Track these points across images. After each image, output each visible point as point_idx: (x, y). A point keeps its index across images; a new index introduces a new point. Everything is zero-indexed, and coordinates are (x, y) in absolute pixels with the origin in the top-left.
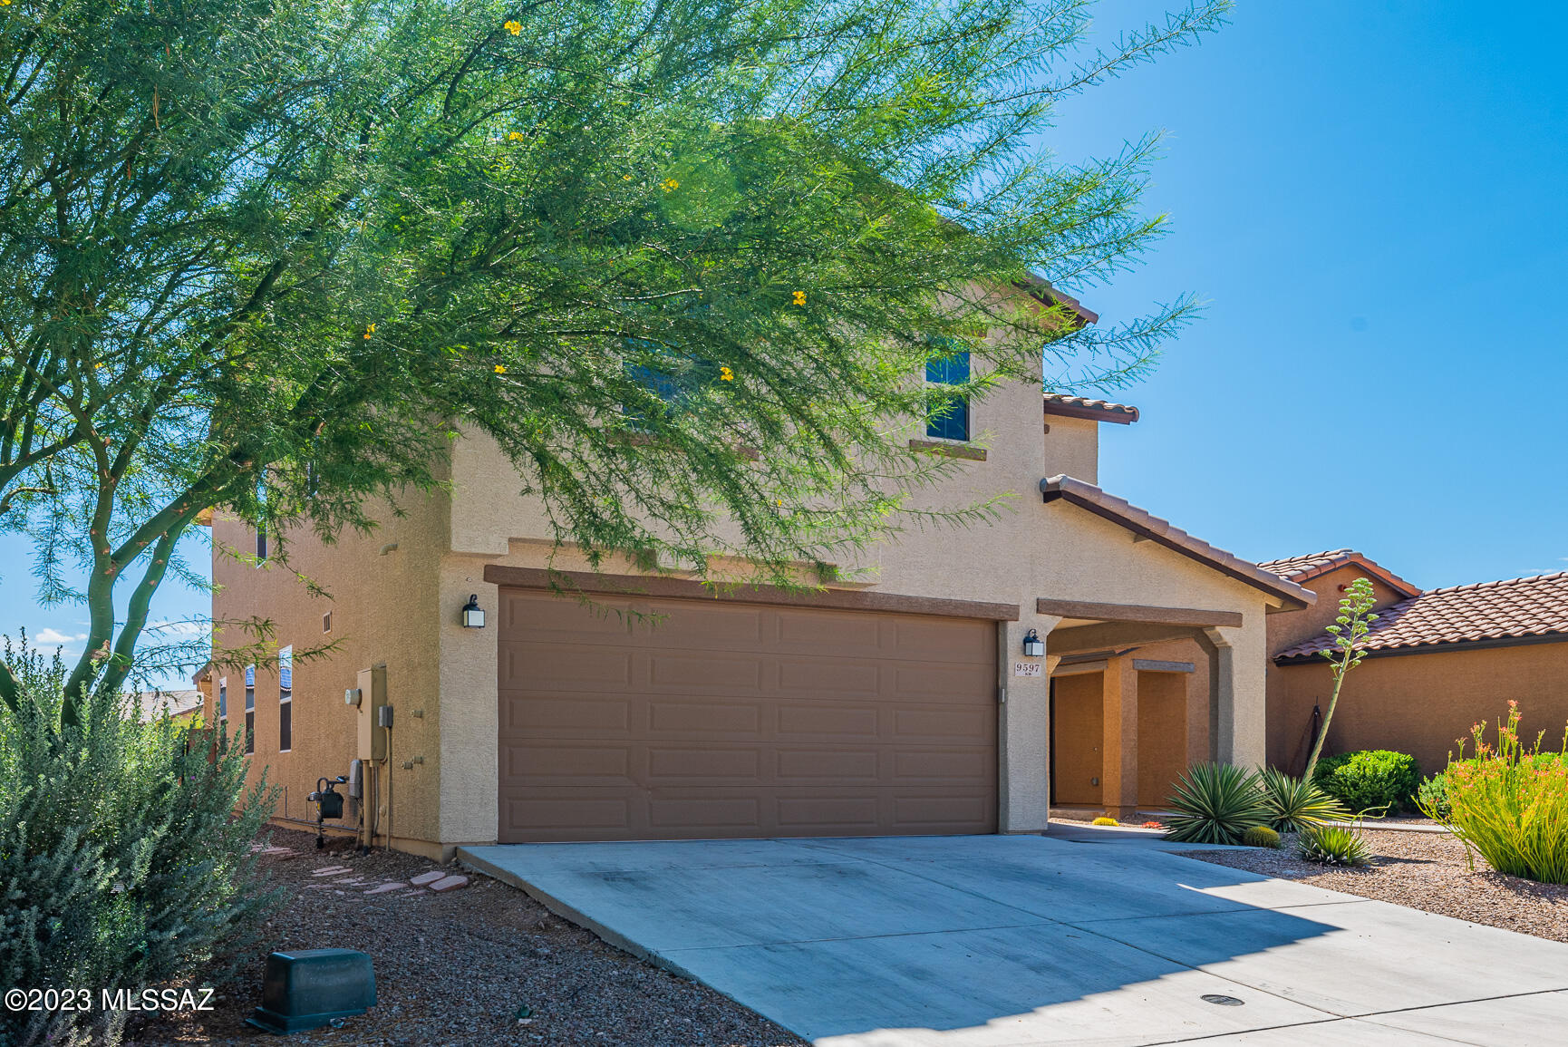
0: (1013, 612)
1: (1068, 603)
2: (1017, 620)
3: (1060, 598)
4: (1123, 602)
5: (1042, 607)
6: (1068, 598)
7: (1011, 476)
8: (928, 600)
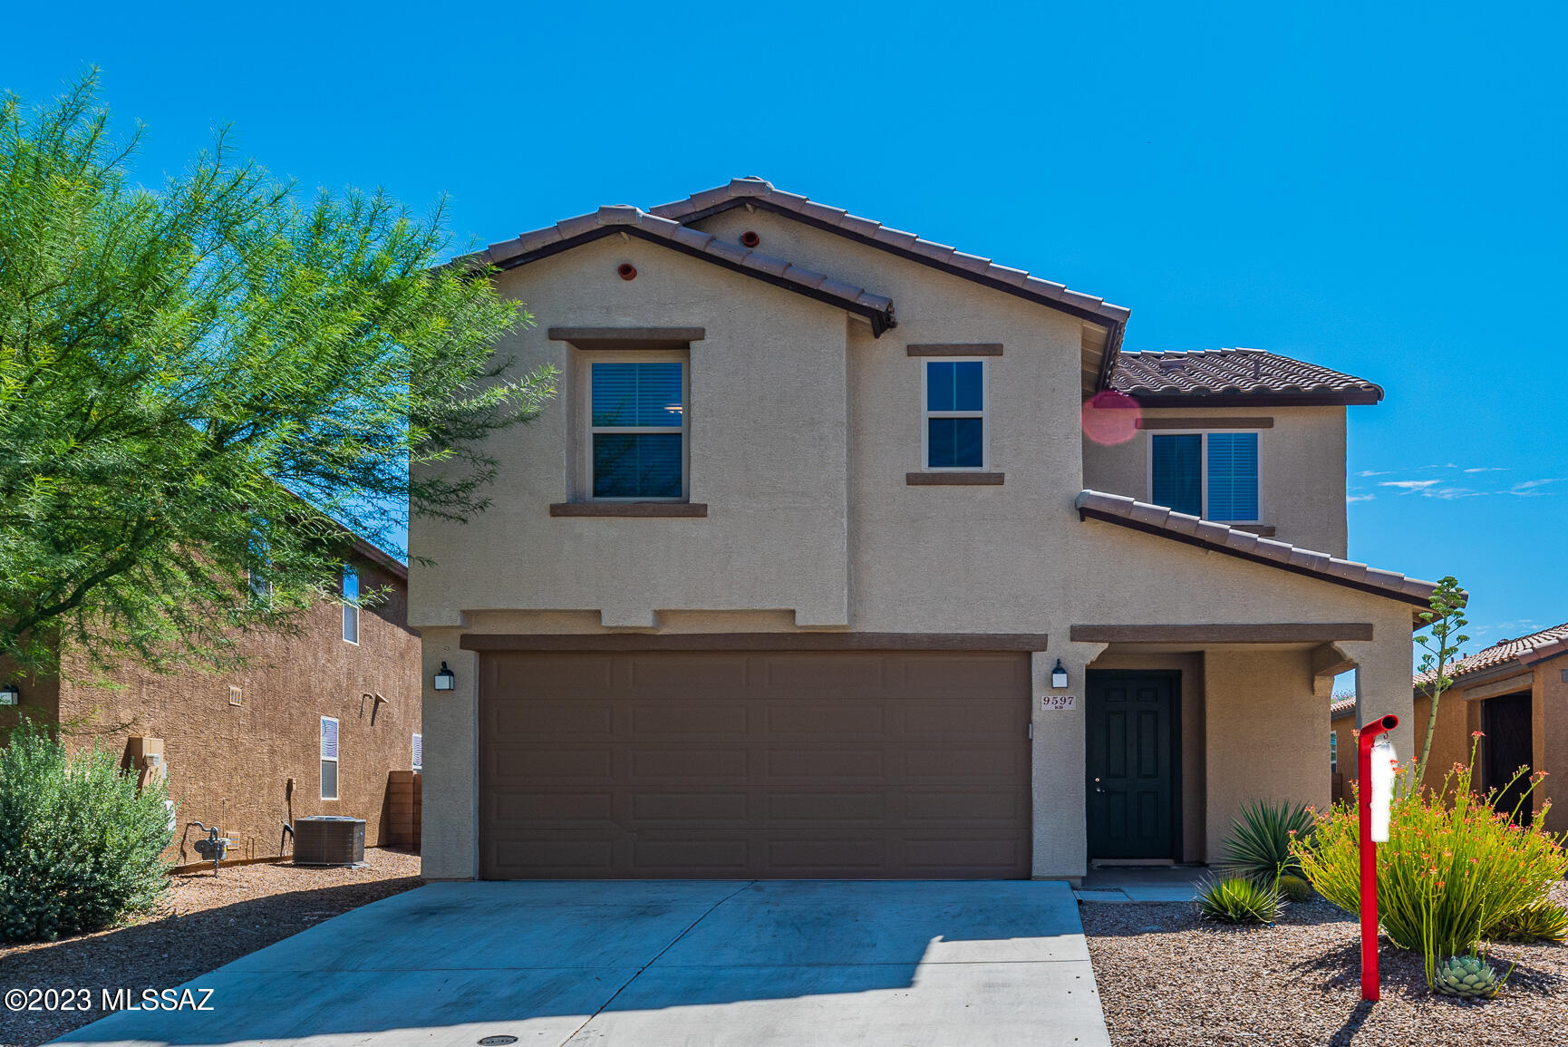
0: (1041, 642)
1: (1111, 628)
2: (1044, 650)
3: (1103, 623)
4: (1193, 622)
5: (1079, 634)
6: (1113, 622)
7: (1036, 497)
8: (928, 636)
